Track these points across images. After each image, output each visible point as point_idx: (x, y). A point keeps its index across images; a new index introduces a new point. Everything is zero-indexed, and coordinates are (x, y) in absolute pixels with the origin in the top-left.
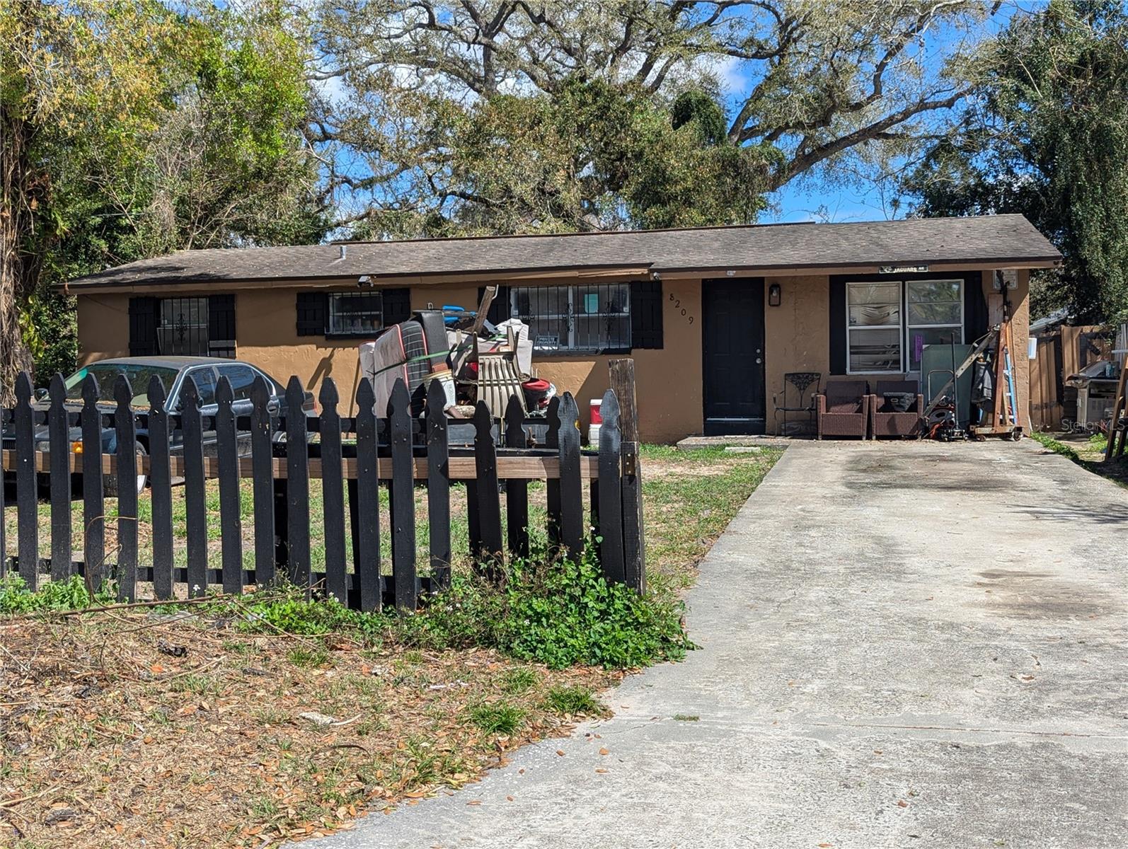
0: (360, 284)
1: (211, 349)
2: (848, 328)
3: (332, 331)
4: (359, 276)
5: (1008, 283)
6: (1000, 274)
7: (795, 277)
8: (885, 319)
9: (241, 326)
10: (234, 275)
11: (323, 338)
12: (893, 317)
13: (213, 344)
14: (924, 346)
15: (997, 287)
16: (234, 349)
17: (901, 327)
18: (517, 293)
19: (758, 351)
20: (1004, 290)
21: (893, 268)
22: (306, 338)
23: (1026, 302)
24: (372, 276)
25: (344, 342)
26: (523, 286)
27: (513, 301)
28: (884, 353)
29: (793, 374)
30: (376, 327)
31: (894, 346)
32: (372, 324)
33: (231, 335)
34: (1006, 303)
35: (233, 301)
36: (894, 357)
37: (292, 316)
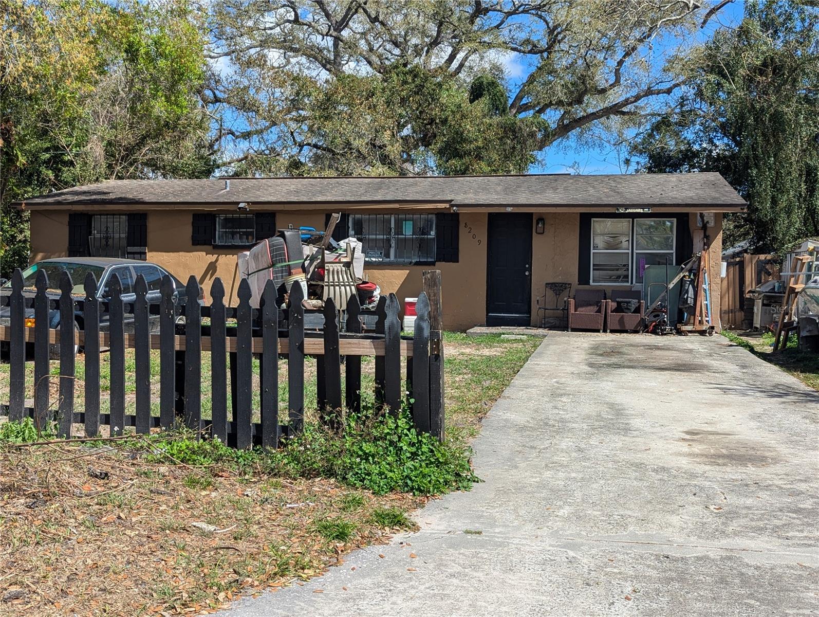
0: (240, 208)
1: (128, 253)
2: (592, 251)
3: (218, 242)
4: (239, 203)
5: (708, 222)
6: (702, 215)
7: (555, 213)
8: (619, 246)
9: (151, 236)
10: (147, 199)
11: (210, 248)
12: (625, 244)
13: (130, 249)
14: (646, 266)
15: (700, 224)
16: (145, 253)
17: (630, 251)
18: (354, 219)
19: (527, 266)
20: (705, 227)
21: (626, 209)
22: (199, 247)
23: (720, 237)
24: (248, 203)
25: (225, 251)
26: (358, 214)
27: (350, 225)
28: (617, 270)
29: (552, 284)
30: (250, 240)
31: (625, 265)
32: (247, 238)
33: (143, 242)
34: (706, 236)
35: (145, 219)
36: (625, 273)
37: (188, 231)
